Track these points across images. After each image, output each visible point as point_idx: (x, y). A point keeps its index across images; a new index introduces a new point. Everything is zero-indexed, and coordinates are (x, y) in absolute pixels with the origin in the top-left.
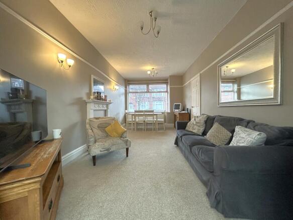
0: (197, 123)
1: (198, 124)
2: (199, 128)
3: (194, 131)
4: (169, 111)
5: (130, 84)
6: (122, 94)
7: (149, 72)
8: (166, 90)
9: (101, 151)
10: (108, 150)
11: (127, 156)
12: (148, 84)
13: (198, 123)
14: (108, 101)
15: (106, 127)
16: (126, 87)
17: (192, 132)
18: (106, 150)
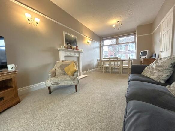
0: (157, 66)
1: (160, 69)
2: (161, 74)
3: (152, 77)
4: (136, 59)
5: (103, 40)
6: (97, 47)
7: (114, 26)
8: (134, 41)
9: (52, 84)
10: (57, 84)
11: (76, 91)
12: (117, 38)
13: (161, 66)
14: (79, 51)
15: (65, 67)
16: (101, 43)
17: (149, 78)
18: (56, 84)
